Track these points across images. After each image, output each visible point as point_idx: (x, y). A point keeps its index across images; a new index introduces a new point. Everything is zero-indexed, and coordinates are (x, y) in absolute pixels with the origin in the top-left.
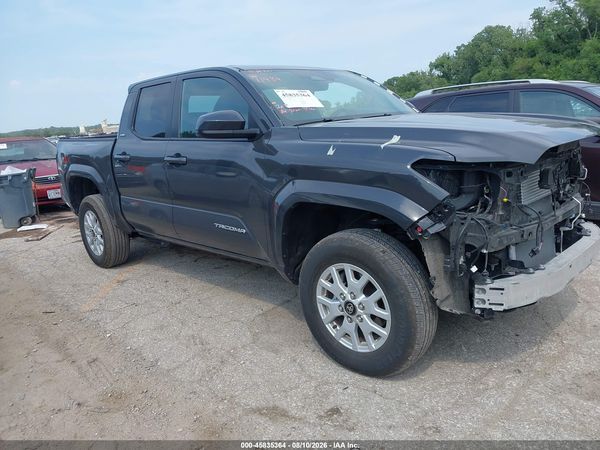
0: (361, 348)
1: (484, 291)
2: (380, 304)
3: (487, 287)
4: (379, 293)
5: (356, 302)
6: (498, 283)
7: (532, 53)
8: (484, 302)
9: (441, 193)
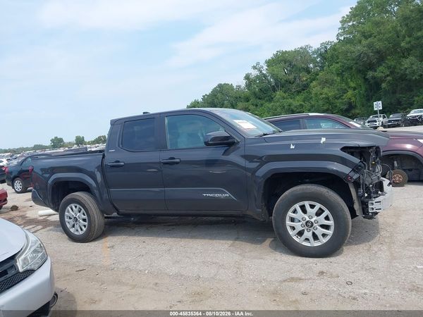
0: (317, 244)
1: (372, 204)
2: (327, 218)
3: (374, 202)
4: (327, 212)
5: (313, 220)
6: (377, 200)
7: (247, 100)
8: (373, 209)
9: (356, 160)
